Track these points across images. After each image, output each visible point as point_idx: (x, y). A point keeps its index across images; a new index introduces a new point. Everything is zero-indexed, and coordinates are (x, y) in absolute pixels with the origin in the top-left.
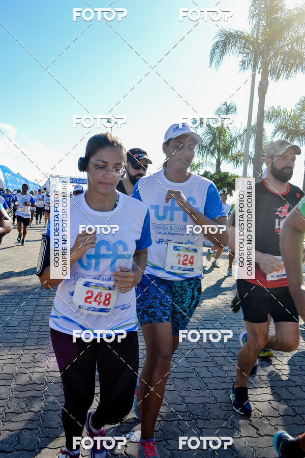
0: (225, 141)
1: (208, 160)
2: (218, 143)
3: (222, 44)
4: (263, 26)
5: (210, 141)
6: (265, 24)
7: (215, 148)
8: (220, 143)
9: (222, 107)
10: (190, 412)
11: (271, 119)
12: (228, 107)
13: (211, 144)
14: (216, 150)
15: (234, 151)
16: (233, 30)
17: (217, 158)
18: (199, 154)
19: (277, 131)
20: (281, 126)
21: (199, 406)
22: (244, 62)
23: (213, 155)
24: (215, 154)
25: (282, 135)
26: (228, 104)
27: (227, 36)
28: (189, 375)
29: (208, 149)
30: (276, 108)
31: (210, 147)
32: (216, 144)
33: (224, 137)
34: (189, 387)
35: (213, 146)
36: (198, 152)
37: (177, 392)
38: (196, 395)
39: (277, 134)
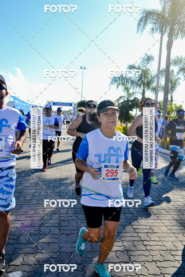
0: (148, 78)
1: (137, 90)
2: (143, 80)
3: (144, 18)
4: (169, 5)
5: (138, 78)
6: (170, 5)
7: (142, 83)
8: (144, 80)
9: (145, 57)
10: (59, 258)
11: (176, 64)
12: (148, 57)
13: (139, 81)
14: (142, 84)
15: (154, 85)
16: (151, 9)
17: (143, 89)
18: (132, 87)
19: (180, 71)
20: (182, 68)
21: (68, 254)
22: (153, 29)
23: (140, 87)
24: (141, 87)
25: (183, 74)
26: (148, 55)
27: (147, 13)
28: (73, 232)
29: (137, 84)
30: (179, 57)
31: (138, 82)
32: (142, 81)
33: (147, 76)
34: (68, 241)
35: (140, 81)
36: (131, 86)
37: (58, 244)
38: (70, 246)
39: (180, 74)
